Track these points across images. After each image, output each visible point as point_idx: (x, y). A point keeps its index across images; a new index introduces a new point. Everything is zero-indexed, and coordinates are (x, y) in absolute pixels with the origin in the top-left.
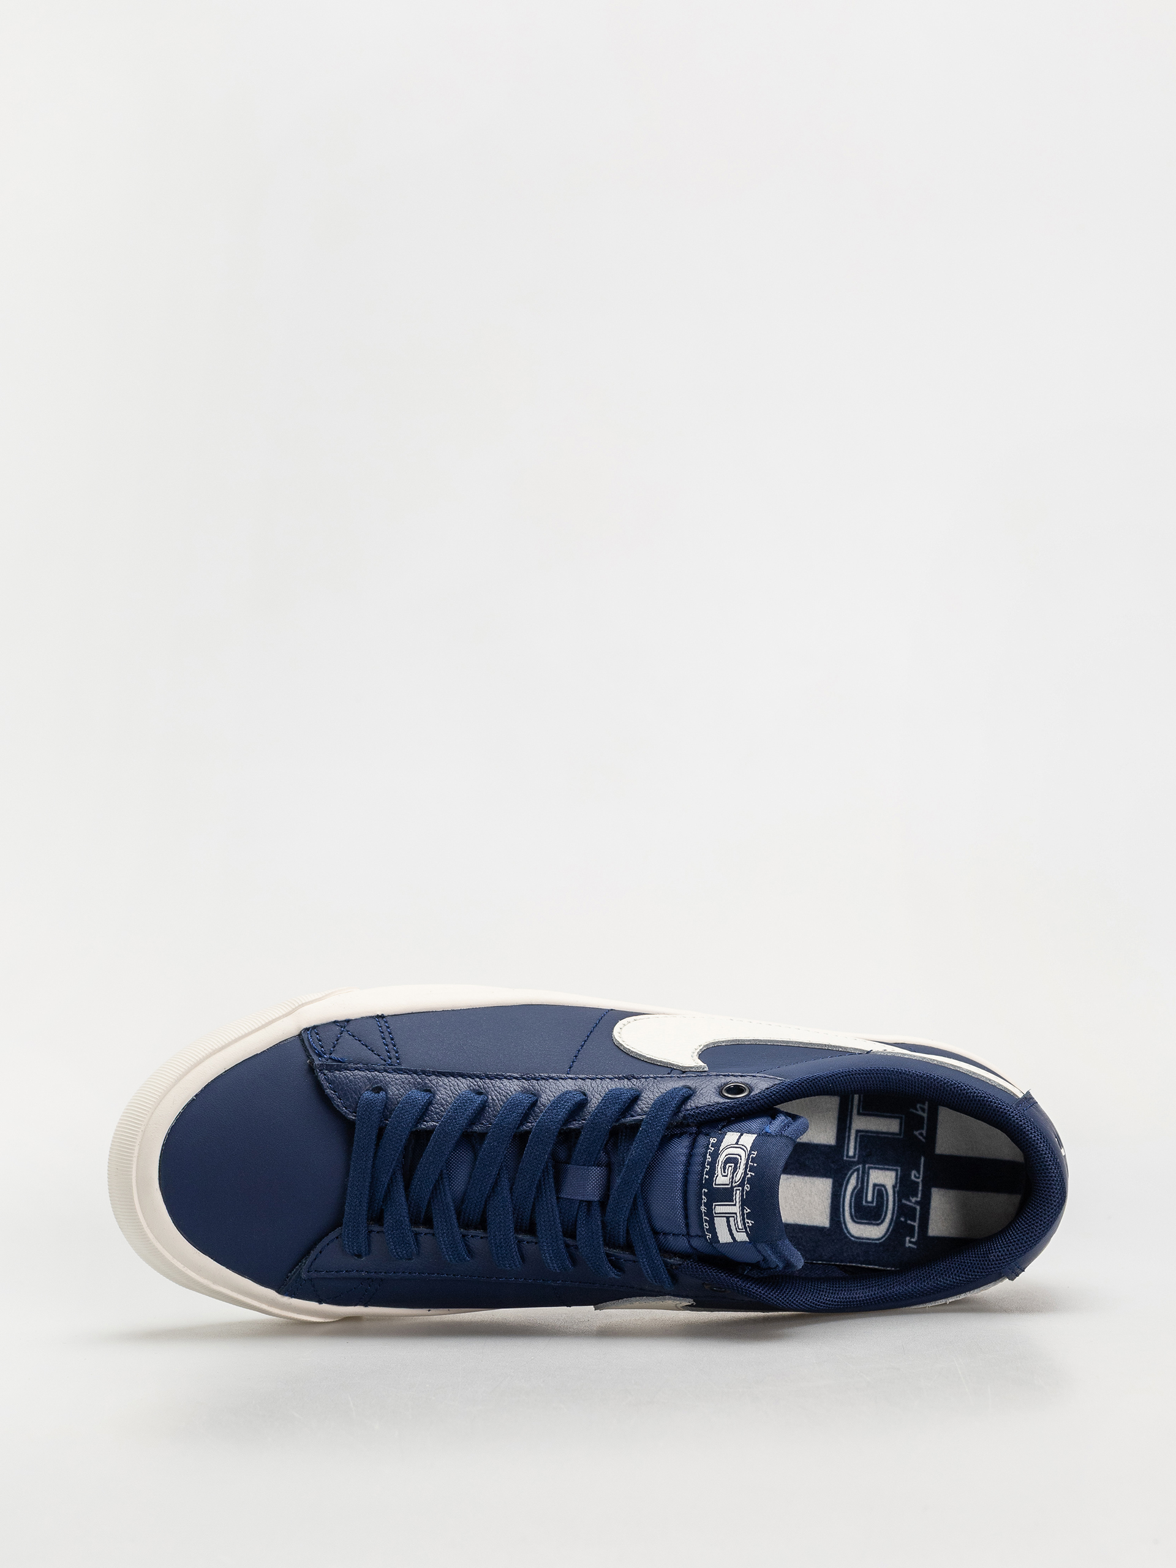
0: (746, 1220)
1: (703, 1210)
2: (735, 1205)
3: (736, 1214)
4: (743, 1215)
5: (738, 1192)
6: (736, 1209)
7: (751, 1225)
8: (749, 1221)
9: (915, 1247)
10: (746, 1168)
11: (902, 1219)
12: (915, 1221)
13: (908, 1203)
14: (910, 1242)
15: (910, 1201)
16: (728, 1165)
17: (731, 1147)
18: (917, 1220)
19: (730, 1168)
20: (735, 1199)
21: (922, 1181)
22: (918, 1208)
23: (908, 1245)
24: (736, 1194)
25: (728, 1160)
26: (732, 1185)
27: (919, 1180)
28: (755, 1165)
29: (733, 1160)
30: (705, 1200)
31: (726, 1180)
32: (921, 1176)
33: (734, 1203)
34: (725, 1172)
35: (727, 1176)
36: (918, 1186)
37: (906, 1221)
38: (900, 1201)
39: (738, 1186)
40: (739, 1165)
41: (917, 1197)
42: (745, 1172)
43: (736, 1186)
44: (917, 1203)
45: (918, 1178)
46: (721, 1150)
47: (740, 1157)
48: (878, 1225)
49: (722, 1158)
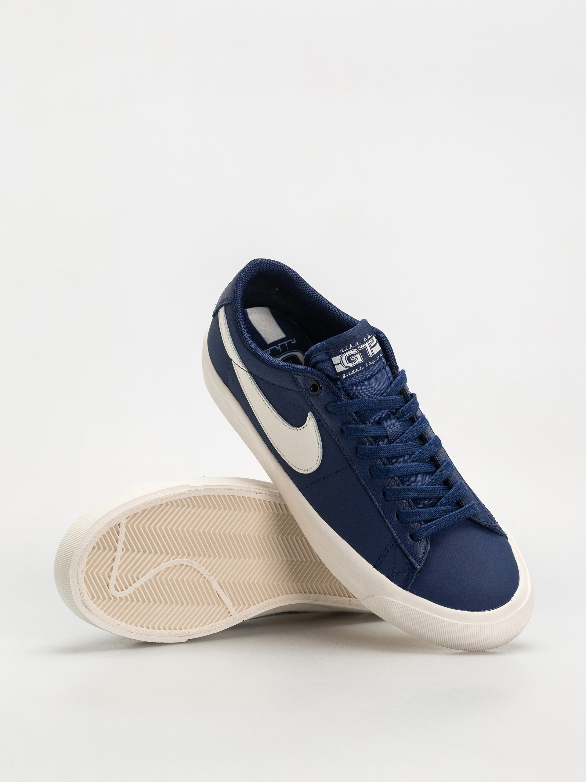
0: (369, 338)
1: (374, 362)
2: (366, 346)
3: (369, 344)
4: (367, 341)
5: (360, 348)
6: (367, 344)
7: (369, 335)
8: (368, 336)
9: (294, 339)
10: (349, 350)
11: (288, 348)
12: (285, 344)
13: (280, 349)
14: (293, 341)
15: (279, 348)
16: (352, 360)
17: (343, 365)
18: (284, 343)
19: (353, 358)
20: (363, 347)
21: (268, 349)
22: (279, 345)
23: (295, 342)
24: (362, 348)
25: (350, 361)
26: (359, 352)
27: (269, 350)
28: (346, 346)
29: (349, 360)
30: (370, 363)
31: (358, 356)
32: (267, 350)
33: (365, 347)
34: (356, 359)
35: (357, 357)
36: (271, 349)
37: (287, 347)
38: (282, 353)
39: (358, 349)
40: (350, 355)
41: (275, 348)
42: (351, 349)
43: (359, 350)
44: (278, 346)
45: (268, 351)
46: (347, 369)
47: (346, 357)
48: (296, 356)
49: (351, 365)
